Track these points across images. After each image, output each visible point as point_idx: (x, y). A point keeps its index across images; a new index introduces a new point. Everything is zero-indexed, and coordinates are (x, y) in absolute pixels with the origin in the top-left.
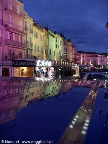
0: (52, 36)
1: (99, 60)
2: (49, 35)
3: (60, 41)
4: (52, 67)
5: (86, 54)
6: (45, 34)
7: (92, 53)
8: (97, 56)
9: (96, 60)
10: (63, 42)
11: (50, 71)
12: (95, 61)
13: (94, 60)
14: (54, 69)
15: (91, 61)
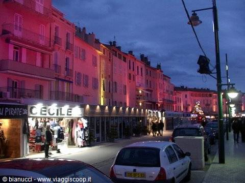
0: (120, 58)
1: (214, 103)
2: (114, 56)
3: (138, 67)
4: (82, 119)
5: (191, 92)
6: (104, 54)
7: (202, 90)
8: (211, 96)
9: (209, 103)
10: (143, 69)
11: (77, 126)
12: (208, 105)
13: (206, 103)
14: (88, 124)
15: (199, 104)
